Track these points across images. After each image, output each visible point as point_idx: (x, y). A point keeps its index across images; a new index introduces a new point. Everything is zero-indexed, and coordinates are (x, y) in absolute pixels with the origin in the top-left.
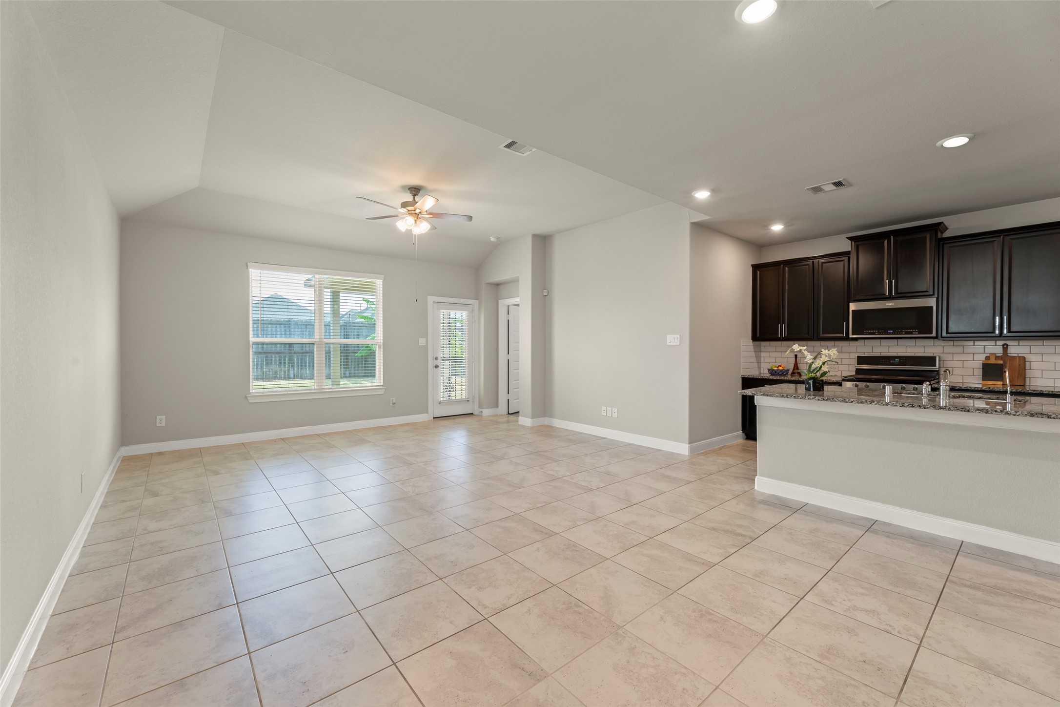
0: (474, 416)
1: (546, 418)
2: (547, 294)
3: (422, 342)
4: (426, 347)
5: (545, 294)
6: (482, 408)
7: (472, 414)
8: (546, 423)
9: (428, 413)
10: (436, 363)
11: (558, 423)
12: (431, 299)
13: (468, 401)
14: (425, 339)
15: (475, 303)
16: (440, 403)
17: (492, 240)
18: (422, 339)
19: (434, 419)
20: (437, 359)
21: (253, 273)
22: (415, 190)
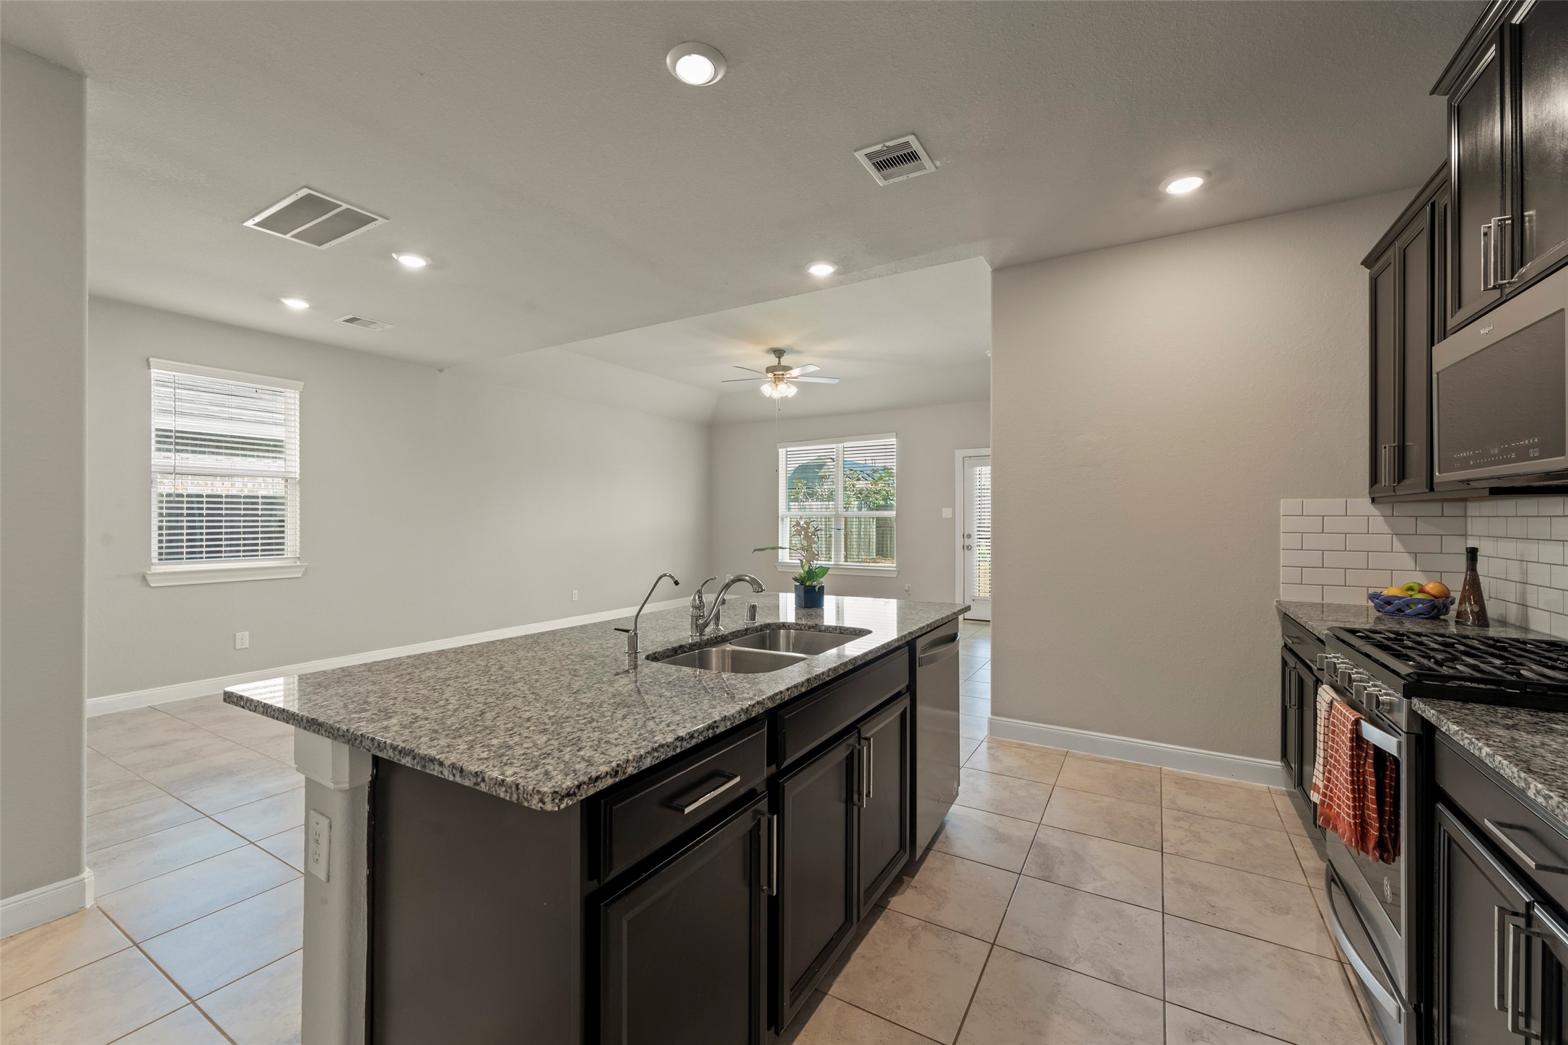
3: (947, 513)
4: (953, 519)
10: (968, 541)
12: (960, 454)
14: (951, 509)
16: (973, 600)
18: (947, 509)
19: (966, 621)
20: (969, 536)
21: (782, 452)
22: (779, 353)
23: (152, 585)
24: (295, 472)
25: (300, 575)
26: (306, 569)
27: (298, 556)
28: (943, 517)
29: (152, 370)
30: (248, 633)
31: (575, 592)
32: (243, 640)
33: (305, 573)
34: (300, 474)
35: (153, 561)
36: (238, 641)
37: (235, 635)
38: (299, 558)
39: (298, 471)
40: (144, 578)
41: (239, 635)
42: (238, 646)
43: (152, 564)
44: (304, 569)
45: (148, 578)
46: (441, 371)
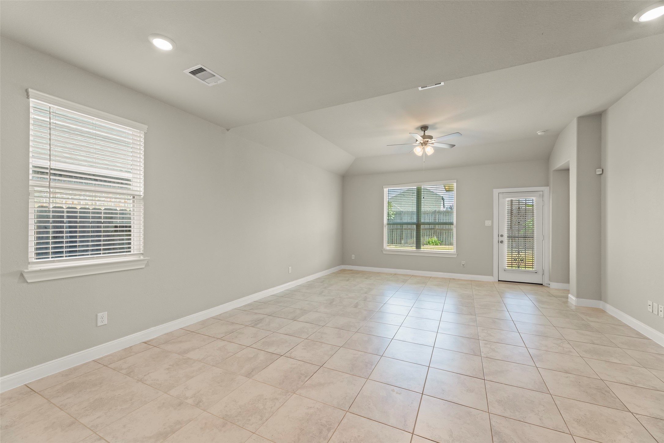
0: (543, 287)
1: (601, 302)
2: (601, 173)
3: (488, 223)
4: (492, 227)
5: (598, 173)
6: (551, 281)
7: (542, 284)
8: (601, 307)
9: (493, 276)
10: (501, 239)
11: (610, 309)
12: (496, 192)
13: (536, 273)
14: (491, 221)
15: (546, 189)
16: (505, 270)
17: (539, 134)
18: (488, 221)
19: (499, 282)
20: (502, 236)
21: (386, 190)
22: (424, 128)
23: (29, 281)
24: (140, 191)
25: (144, 267)
26: (148, 261)
27: (142, 252)
28: (486, 225)
29: (31, 99)
30: (107, 312)
31: (290, 268)
32: (103, 318)
33: (147, 265)
34: (145, 193)
35: (30, 260)
36: (99, 320)
37: (97, 315)
38: (142, 254)
39: (142, 189)
40: (22, 275)
41: (100, 315)
42: (99, 324)
43: (29, 263)
44: (146, 262)
45: (26, 275)
46: (228, 130)
